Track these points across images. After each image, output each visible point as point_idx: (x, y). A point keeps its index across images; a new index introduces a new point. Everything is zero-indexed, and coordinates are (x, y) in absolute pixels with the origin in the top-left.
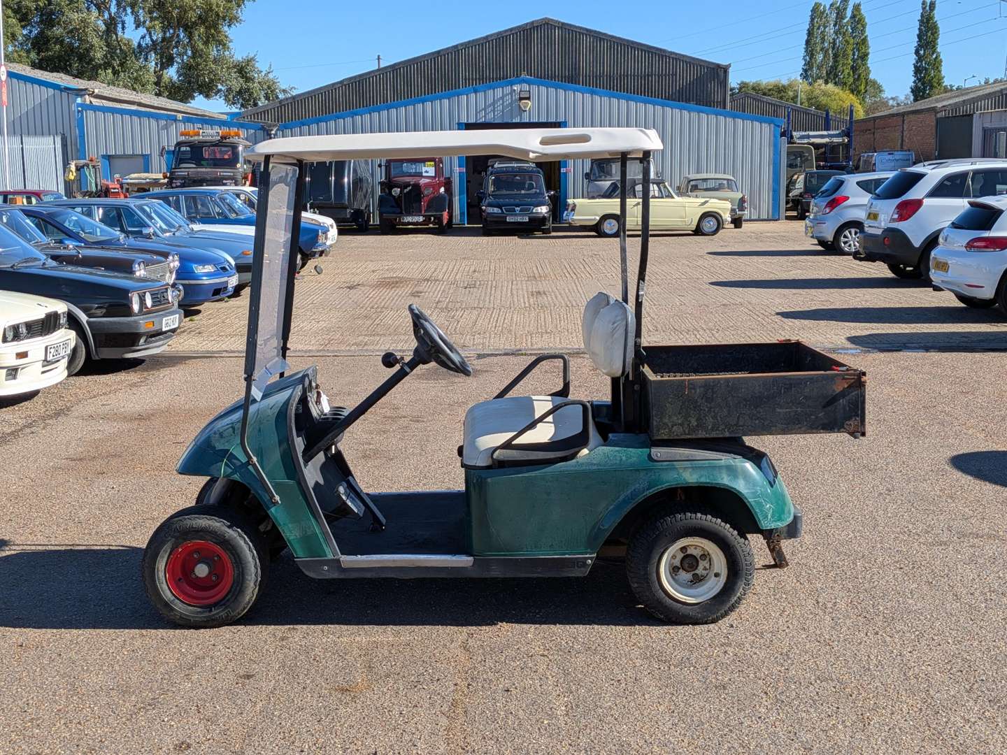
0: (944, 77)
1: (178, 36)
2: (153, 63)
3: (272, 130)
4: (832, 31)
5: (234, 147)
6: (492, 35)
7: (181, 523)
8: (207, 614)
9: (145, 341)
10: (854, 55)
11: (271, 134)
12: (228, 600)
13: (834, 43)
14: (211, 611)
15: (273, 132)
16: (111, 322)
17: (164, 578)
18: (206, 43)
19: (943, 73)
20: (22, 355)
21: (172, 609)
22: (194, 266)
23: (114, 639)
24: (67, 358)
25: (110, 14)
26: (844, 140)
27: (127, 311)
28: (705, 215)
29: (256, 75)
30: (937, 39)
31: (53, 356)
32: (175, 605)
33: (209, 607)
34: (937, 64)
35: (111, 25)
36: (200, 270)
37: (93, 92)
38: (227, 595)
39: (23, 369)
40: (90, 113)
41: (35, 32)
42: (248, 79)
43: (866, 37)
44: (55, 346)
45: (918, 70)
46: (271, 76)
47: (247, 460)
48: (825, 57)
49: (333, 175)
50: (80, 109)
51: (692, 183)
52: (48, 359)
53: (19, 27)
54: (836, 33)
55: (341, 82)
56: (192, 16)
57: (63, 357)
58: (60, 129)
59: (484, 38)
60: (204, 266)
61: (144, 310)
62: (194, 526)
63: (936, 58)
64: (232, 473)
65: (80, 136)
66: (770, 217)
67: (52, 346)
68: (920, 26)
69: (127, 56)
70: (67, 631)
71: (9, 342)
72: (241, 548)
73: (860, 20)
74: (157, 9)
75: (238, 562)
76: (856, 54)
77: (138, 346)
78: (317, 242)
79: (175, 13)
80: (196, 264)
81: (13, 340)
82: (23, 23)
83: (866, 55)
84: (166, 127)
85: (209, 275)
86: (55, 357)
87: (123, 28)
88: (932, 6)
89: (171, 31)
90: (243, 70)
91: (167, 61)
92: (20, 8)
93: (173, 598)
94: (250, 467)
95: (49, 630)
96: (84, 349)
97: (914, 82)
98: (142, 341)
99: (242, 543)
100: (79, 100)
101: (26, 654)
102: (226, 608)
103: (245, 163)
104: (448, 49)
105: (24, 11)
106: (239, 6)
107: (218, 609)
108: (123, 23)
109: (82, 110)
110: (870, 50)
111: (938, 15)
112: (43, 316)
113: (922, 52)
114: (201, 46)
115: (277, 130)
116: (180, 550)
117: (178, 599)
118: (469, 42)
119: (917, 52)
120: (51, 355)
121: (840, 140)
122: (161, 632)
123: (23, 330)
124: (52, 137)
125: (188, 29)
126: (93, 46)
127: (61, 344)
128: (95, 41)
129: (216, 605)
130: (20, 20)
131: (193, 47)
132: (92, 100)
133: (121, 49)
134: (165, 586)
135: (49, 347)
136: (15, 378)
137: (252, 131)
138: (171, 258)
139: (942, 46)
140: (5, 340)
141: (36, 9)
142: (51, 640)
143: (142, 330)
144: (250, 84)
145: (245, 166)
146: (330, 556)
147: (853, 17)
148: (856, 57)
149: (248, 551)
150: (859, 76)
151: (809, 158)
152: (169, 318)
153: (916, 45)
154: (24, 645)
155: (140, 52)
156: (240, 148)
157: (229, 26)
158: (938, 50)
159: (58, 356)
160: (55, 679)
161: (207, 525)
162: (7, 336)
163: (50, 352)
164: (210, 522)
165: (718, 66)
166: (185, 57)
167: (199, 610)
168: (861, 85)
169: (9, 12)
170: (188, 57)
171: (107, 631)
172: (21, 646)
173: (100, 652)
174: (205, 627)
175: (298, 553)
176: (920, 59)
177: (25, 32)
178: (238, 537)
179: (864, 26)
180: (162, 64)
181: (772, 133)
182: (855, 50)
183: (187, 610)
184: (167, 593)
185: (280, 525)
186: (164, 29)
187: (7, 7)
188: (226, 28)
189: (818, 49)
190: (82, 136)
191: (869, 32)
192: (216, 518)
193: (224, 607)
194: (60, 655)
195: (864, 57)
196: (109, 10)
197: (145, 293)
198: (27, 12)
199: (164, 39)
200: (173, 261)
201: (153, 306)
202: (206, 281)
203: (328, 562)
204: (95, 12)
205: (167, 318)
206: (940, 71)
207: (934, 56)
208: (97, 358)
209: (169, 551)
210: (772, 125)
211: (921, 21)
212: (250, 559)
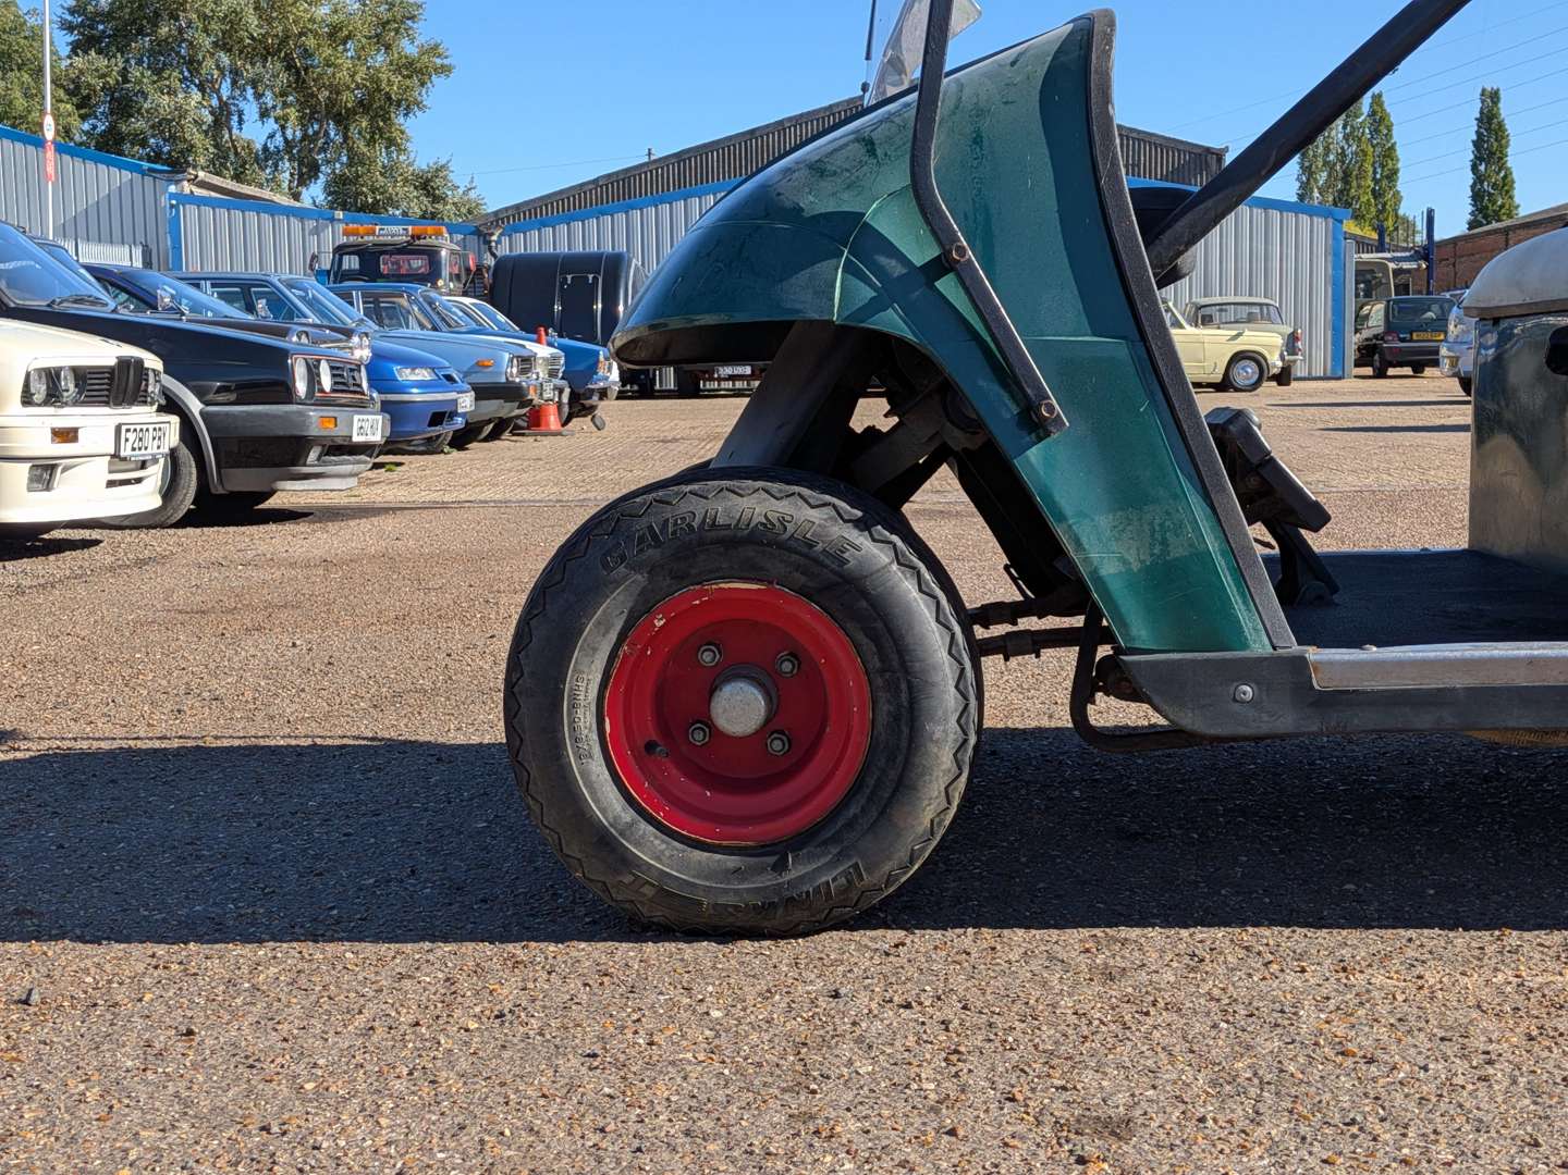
0: (1518, 206)
1: (327, 134)
2: (287, 175)
3: (492, 234)
4: (1340, 136)
5: (432, 254)
6: (837, 104)
7: (668, 512)
8: (767, 880)
9: (319, 459)
10: (1375, 172)
11: (490, 242)
12: (850, 825)
13: (1343, 154)
14: (780, 866)
15: (494, 238)
16: (249, 414)
17: (595, 737)
18: (371, 142)
19: (1517, 200)
20: (66, 435)
21: (627, 861)
22: (396, 368)
23: (401, 977)
24: (162, 461)
25: (220, 99)
26: (1420, 266)
27: (284, 392)
28: (1238, 357)
29: (449, 193)
30: (1507, 147)
31: (134, 449)
32: (637, 844)
33: (778, 852)
34: (1506, 186)
35: (223, 116)
36: (406, 375)
37: (196, 176)
38: (845, 803)
39: (65, 469)
40: (192, 210)
41: (101, 127)
42: (436, 199)
43: (1394, 144)
44: (138, 427)
45: (1477, 196)
46: (472, 195)
47: (933, 252)
48: (1329, 176)
49: (600, 301)
50: (174, 202)
51: (1204, 311)
52: (123, 454)
53: (76, 117)
54: (1346, 138)
55: (595, 181)
56: (348, 99)
57: (155, 461)
58: (140, 238)
59: (825, 109)
60: (413, 369)
61: (317, 394)
62: (721, 521)
63: (1505, 177)
64: (876, 306)
65: (174, 248)
66: (1329, 374)
67: (132, 427)
68: (1479, 127)
69: (245, 163)
70: (206, 949)
71: (39, 405)
72: (908, 610)
73: (1382, 119)
74: (295, 89)
75: (895, 664)
76: (1379, 170)
77: (305, 465)
78: (596, 373)
79: (323, 95)
80: (399, 364)
81: (46, 403)
82: (82, 111)
83: (1395, 172)
84: (316, 231)
85: (423, 385)
86: (137, 452)
87: (241, 121)
88: (1494, 96)
89: (316, 127)
90: (427, 185)
91: (307, 173)
92: (78, 87)
93: (628, 815)
94: (947, 286)
95: (136, 949)
96: (194, 471)
97: (1472, 213)
98: (313, 456)
99: (908, 587)
100: (172, 189)
101: (44, 1032)
102: (841, 856)
103: (451, 280)
104: (767, 126)
105: (85, 92)
106: (423, 84)
107: (811, 857)
108: (241, 114)
109: (178, 204)
110: (1399, 165)
111: (1505, 110)
112: (112, 362)
113: (1482, 168)
114: (362, 146)
115: (501, 234)
116: (659, 623)
117: (651, 820)
118: (801, 115)
119: (1474, 168)
120: (129, 444)
121: (1412, 265)
122: (587, 954)
123: (68, 385)
124: (127, 247)
125: (342, 119)
126: (192, 146)
127: (151, 427)
128: (197, 138)
129: (800, 841)
130: (78, 107)
131: (350, 150)
132: (195, 189)
133: (236, 154)
134: (598, 768)
135: (124, 428)
136: (48, 488)
137: (460, 237)
138: (356, 339)
139: (1514, 160)
140: (27, 400)
141: (102, 89)
142: (147, 980)
143: (314, 431)
144: (439, 206)
145: (452, 285)
146: (1260, 647)
147: (1373, 114)
148: (1378, 176)
149: (934, 625)
150: (1384, 205)
151: (1384, 281)
152: (365, 417)
153: (1472, 157)
154: (35, 998)
155: (266, 160)
156: (444, 253)
157: (406, 115)
158: (1509, 165)
159: (143, 451)
160: (172, 1137)
161: (773, 517)
162: (33, 391)
163: (127, 440)
164: (784, 507)
165: (1208, 150)
166: (338, 165)
167: (732, 861)
168: (1387, 219)
169: (61, 93)
170: (342, 164)
171: (369, 949)
172: (26, 1002)
173: (360, 1021)
174: (755, 934)
175: (1134, 631)
176: (1479, 179)
177: (86, 127)
178: (895, 567)
179: (1389, 128)
180: (301, 175)
181: (1330, 234)
182: (1377, 165)
183: (684, 865)
184: (605, 799)
185: (1061, 518)
186: (304, 121)
187: (57, 85)
188: (401, 119)
189: (1320, 165)
190: (177, 247)
191: (1397, 136)
192: (806, 492)
193: (835, 850)
194: (190, 1033)
195: (1392, 175)
196: (218, 92)
197: (319, 361)
198: (89, 95)
199: (305, 137)
200: (361, 347)
201: (334, 391)
202: (416, 396)
203: (1251, 670)
204: (196, 96)
205: (361, 417)
206: (1511, 197)
207: (1502, 174)
208: (221, 491)
209: (619, 624)
210: (1330, 220)
211: (1480, 120)
212: (942, 655)
